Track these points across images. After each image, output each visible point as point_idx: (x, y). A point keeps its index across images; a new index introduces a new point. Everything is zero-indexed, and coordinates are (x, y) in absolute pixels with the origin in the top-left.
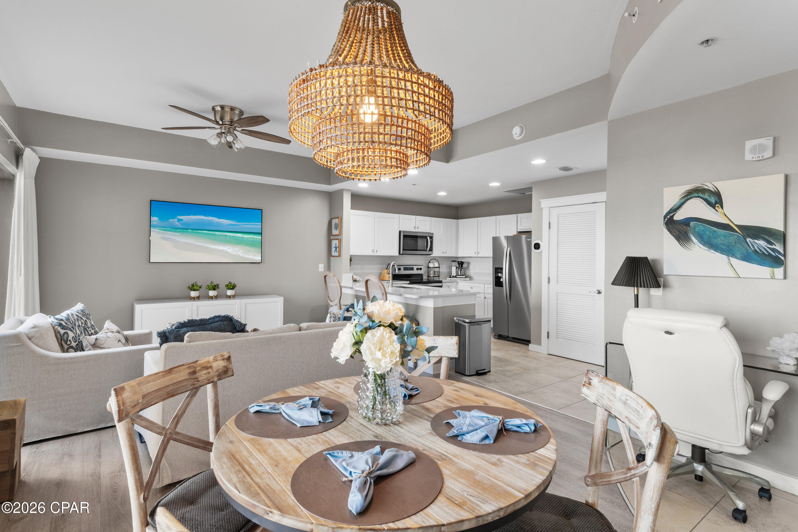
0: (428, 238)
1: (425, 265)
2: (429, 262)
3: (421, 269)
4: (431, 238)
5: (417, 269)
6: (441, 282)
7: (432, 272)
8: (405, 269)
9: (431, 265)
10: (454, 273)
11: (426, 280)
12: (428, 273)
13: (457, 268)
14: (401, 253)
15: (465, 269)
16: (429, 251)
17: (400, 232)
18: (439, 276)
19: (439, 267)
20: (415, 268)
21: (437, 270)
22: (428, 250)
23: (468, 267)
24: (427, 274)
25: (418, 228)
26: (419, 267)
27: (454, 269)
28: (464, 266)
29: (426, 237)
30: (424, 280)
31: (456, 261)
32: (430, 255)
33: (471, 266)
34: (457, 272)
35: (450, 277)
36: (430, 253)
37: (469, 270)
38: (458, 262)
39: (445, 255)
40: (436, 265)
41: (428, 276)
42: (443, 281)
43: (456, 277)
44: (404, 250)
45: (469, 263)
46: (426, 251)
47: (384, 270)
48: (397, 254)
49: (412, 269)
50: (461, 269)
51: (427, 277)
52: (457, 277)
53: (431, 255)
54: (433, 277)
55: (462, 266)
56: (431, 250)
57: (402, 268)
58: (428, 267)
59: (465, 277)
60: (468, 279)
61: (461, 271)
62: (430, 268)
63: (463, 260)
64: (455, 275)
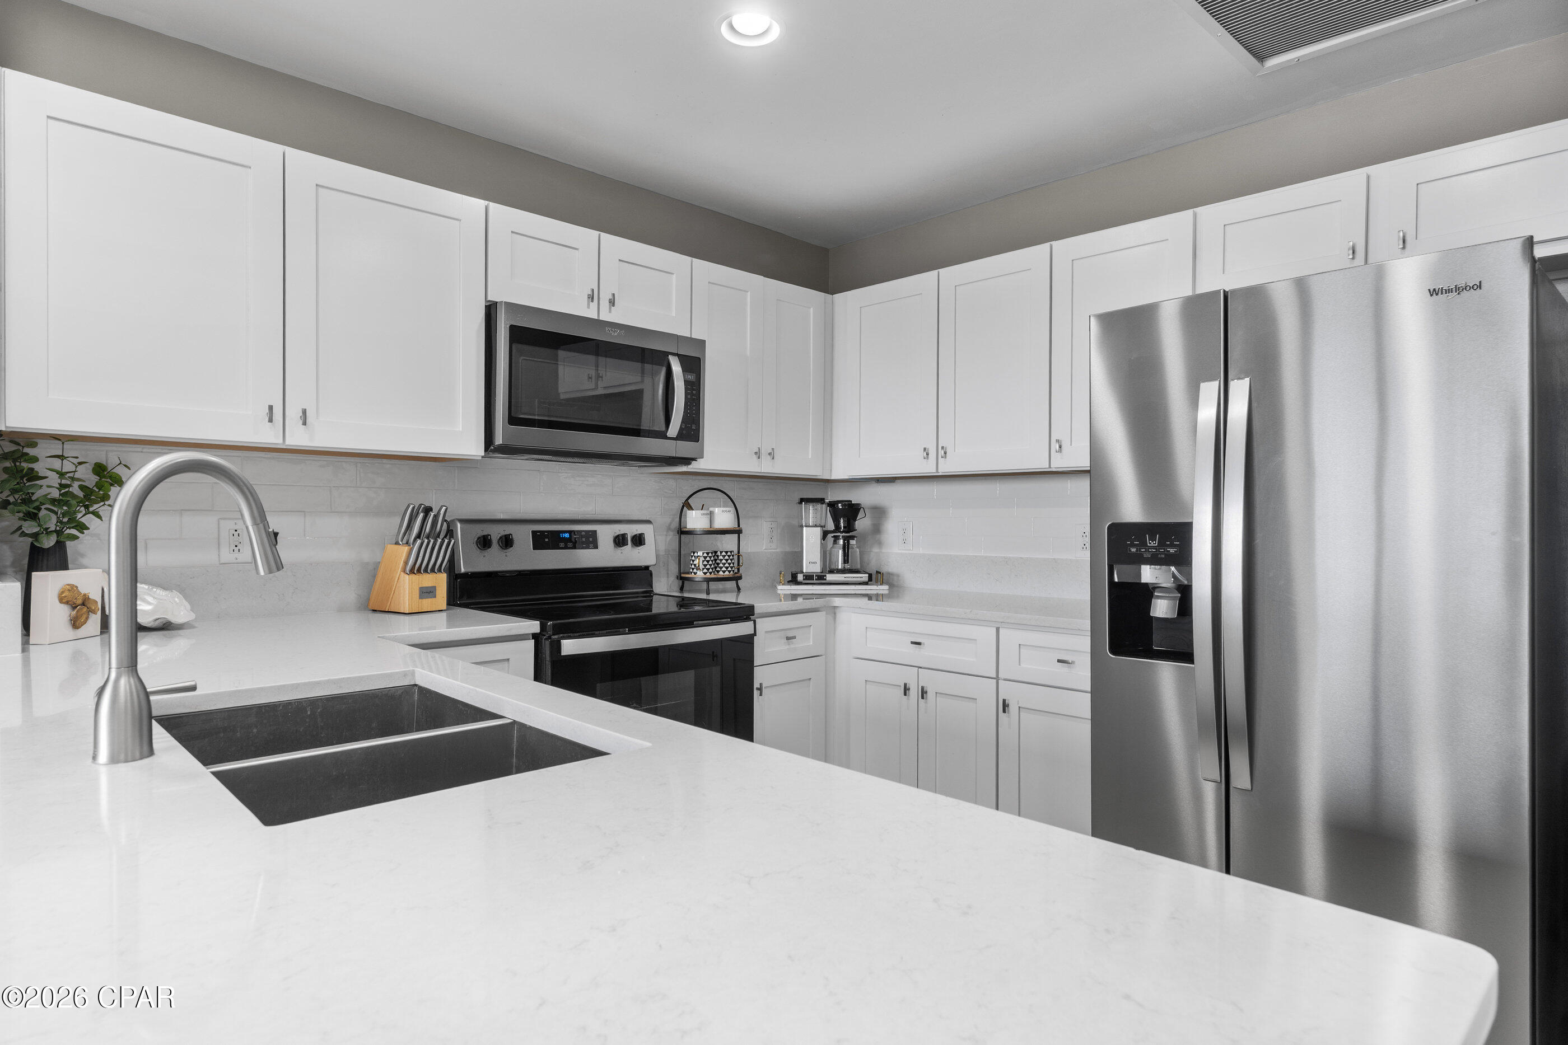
0: (676, 368)
1: (667, 520)
2: (687, 505)
3: (639, 540)
4: (693, 365)
5: (620, 541)
6: (745, 613)
7: (699, 559)
8: (544, 540)
9: (695, 520)
10: (811, 561)
11: (673, 608)
12: (682, 560)
13: (825, 534)
14: (499, 440)
15: (863, 539)
16: (681, 436)
17: (491, 310)
18: (737, 578)
19: (738, 532)
20: (606, 534)
21: (728, 543)
22: (673, 430)
23: (877, 529)
24: (674, 568)
25: (612, 302)
26: (631, 530)
27: (811, 539)
28: (862, 524)
29: (660, 358)
30: (659, 607)
31: (821, 501)
32: (687, 461)
33: (892, 528)
34: (825, 555)
35: (794, 580)
36: (684, 448)
37: (880, 544)
38: (832, 505)
39: (766, 467)
40: (724, 518)
41: (683, 580)
42: (760, 607)
43: (820, 579)
44: (513, 420)
45: (880, 513)
46: (662, 435)
47: (391, 548)
48: (473, 447)
49: (590, 541)
50: (847, 539)
51: (677, 584)
52: (830, 577)
53: (694, 467)
54: (708, 580)
55: (850, 528)
56: (692, 430)
57: (523, 536)
58: (683, 532)
59: (865, 577)
60: (883, 589)
61: (846, 548)
62: (690, 533)
63: (855, 496)
64: (817, 569)
